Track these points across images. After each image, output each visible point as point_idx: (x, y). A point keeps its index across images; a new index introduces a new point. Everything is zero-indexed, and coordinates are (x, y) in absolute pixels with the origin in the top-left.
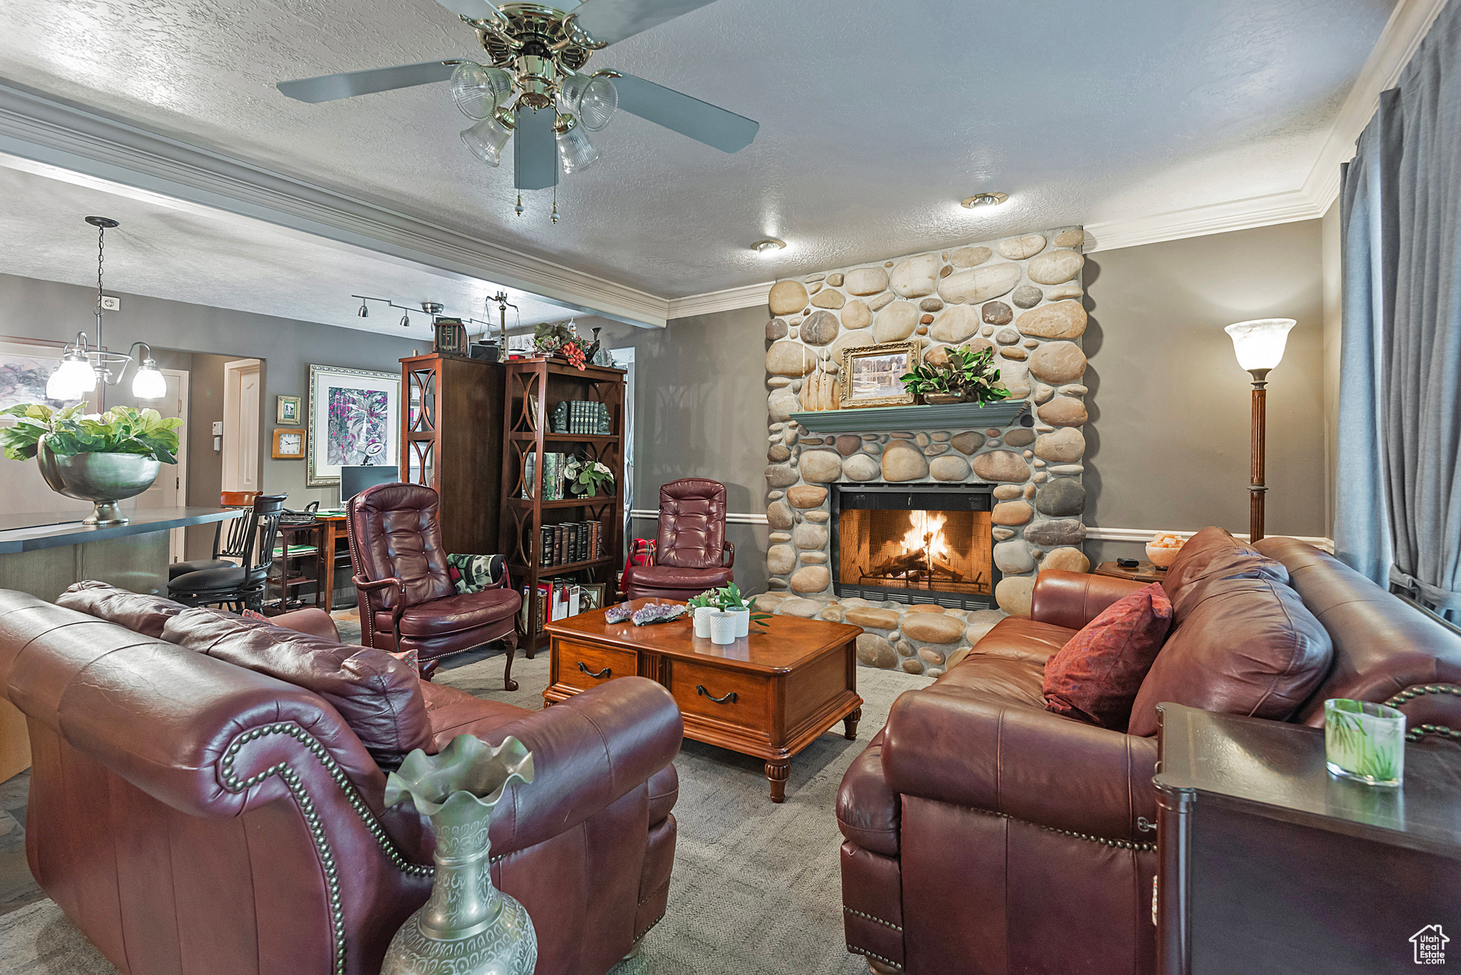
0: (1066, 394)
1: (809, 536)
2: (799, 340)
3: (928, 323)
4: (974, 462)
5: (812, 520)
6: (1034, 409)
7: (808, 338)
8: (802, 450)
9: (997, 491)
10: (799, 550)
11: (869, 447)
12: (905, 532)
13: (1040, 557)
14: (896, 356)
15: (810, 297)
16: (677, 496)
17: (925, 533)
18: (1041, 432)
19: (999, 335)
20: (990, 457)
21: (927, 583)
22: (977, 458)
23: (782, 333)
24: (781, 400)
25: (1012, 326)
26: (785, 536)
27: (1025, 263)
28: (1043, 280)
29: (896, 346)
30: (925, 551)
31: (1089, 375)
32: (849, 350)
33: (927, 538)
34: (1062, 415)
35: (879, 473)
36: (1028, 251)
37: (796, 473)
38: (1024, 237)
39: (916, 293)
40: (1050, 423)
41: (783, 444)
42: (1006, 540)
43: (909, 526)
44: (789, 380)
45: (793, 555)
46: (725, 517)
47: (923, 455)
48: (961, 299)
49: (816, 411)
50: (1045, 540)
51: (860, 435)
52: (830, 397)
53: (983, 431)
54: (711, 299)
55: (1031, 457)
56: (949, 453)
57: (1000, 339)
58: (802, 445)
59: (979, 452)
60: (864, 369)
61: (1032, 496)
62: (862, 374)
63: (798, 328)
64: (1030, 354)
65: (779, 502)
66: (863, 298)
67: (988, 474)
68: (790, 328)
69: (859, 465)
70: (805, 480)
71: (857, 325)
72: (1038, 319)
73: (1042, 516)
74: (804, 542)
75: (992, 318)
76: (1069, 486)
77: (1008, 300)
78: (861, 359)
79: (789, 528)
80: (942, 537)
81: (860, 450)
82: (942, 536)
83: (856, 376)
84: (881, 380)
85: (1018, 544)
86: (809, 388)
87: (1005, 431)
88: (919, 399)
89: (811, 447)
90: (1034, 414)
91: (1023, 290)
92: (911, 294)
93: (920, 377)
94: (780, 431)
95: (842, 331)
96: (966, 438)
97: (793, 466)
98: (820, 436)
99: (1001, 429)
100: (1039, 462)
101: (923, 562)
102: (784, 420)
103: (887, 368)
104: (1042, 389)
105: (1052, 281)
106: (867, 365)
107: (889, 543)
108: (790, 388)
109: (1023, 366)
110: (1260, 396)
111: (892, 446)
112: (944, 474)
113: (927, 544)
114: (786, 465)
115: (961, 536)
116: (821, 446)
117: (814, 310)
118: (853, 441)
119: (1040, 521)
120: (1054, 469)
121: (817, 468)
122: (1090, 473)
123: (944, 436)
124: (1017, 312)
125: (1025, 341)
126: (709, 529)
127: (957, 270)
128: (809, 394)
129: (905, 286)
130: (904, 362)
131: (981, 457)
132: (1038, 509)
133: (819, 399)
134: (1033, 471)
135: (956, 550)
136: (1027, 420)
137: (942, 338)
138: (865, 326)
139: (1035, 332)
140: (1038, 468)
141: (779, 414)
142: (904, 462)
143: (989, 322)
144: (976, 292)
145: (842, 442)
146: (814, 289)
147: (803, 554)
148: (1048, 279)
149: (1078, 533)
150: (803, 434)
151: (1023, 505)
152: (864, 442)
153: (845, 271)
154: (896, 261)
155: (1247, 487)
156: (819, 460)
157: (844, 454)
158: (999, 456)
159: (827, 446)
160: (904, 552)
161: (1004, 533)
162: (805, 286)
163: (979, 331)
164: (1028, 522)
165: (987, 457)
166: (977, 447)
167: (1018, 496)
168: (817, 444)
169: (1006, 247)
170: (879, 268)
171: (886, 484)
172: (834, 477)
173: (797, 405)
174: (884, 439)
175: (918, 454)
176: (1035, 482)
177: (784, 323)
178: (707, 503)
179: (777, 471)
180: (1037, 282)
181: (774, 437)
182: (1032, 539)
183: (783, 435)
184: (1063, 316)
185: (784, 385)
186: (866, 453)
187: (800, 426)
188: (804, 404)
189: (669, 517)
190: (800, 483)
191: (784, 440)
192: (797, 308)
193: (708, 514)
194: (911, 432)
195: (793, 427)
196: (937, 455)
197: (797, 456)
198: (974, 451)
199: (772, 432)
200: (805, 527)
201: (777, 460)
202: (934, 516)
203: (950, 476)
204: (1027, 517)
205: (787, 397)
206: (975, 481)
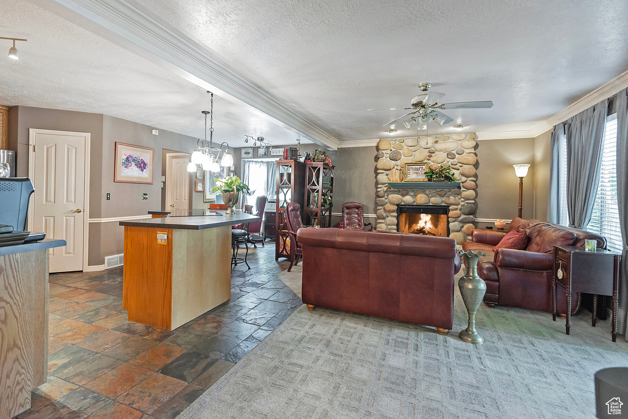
0: (470, 180)
1: (392, 221)
2: (388, 159)
3: (431, 157)
4: (443, 199)
5: (392, 216)
6: (461, 184)
7: (392, 159)
8: (389, 194)
9: (450, 208)
11: (412, 194)
13: (463, 227)
14: (421, 166)
15: (392, 145)
16: (348, 208)
17: (425, 221)
18: (463, 191)
19: (452, 162)
20: (449, 198)
22: (445, 198)
23: (383, 156)
24: (382, 178)
25: (455, 160)
26: (383, 221)
27: (460, 142)
29: (421, 163)
30: (425, 227)
31: (476, 176)
32: (407, 163)
33: (426, 223)
34: (470, 186)
35: (414, 202)
36: (461, 139)
37: (387, 201)
38: (460, 135)
39: (428, 148)
40: (466, 189)
41: (382, 192)
42: (453, 222)
43: (420, 219)
44: (384, 171)
45: (386, 227)
46: (363, 215)
47: (428, 197)
48: (441, 151)
49: (395, 182)
50: (464, 222)
51: (408, 190)
52: (399, 178)
53: (446, 190)
54: (356, 142)
55: (460, 198)
56: (436, 196)
58: (389, 192)
59: (445, 196)
60: (411, 170)
61: (461, 209)
63: (388, 154)
64: (460, 168)
65: (381, 210)
66: (410, 147)
67: (448, 203)
68: (385, 155)
69: (408, 199)
70: (390, 203)
71: (408, 156)
72: (464, 158)
73: (463, 215)
74: (390, 223)
75: (450, 157)
76: (471, 207)
77: (454, 152)
78: (410, 166)
79: (384, 218)
80: (430, 222)
81: (408, 195)
83: (408, 171)
84: (417, 173)
85: (456, 223)
86: (392, 174)
87: (453, 190)
88: (429, 180)
89: (392, 193)
90: (461, 185)
91: (459, 150)
92: (426, 148)
93: (431, 174)
94: (381, 187)
95: (403, 157)
96: (442, 192)
97: (386, 199)
98: (395, 190)
100: (463, 200)
101: (424, 230)
102: (383, 184)
103: (418, 170)
104: (464, 179)
105: (467, 148)
106: (412, 168)
107: (414, 224)
108: (385, 174)
109: (459, 171)
110: (521, 184)
111: (419, 194)
112: (435, 202)
113: (426, 225)
114: (383, 199)
115: (435, 222)
116: (395, 193)
117: (393, 149)
118: (406, 192)
119: (463, 217)
120: (467, 202)
121: (395, 200)
122: (476, 204)
123: (435, 191)
124: (457, 156)
125: (459, 164)
126: (358, 219)
127: (440, 142)
128: (392, 177)
129: (425, 145)
130: (424, 168)
132: (462, 213)
133: (395, 177)
134: (461, 202)
135: (434, 226)
136: (459, 187)
137: (435, 162)
138: (410, 156)
139: (462, 162)
140: (463, 201)
141: (382, 182)
142: (423, 199)
143: (449, 158)
144: (446, 149)
145: (403, 192)
146: (394, 143)
147: (389, 227)
148: (466, 147)
149: (473, 220)
150: (389, 189)
151: (458, 212)
152: (409, 192)
153: (404, 138)
154: (421, 137)
155: (517, 208)
156: (395, 197)
157: (403, 195)
158: (452, 197)
159: (397, 193)
160: (419, 227)
161: (453, 220)
162: (391, 142)
163: (446, 161)
164: (460, 217)
165: (448, 198)
166: (445, 195)
167: (456, 209)
168: (394, 192)
169: (455, 137)
170: (416, 139)
171: (416, 205)
172: (400, 203)
173: (387, 180)
174: (416, 191)
175: (427, 196)
176: (462, 205)
177: (383, 153)
178: (357, 210)
179: (379, 200)
180: (463, 147)
181: (378, 190)
182: (460, 222)
183: (382, 189)
184: (470, 158)
185: (383, 173)
186: (410, 195)
187: (388, 186)
188: (390, 179)
189: (345, 215)
190: (388, 204)
191: (382, 191)
192: (388, 148)
193: (358, 214)
194: (425, 190)
195: (386, 186)
196: (432, 197)
197: (387, 196)
198: (444, 196)
199: (378, 188)
200: (390, 218)
201: (380, 197)
202: (428, 215)
203: (437, 203)
204: (459, 215)
205: (384, 177)
206: (444, 205)
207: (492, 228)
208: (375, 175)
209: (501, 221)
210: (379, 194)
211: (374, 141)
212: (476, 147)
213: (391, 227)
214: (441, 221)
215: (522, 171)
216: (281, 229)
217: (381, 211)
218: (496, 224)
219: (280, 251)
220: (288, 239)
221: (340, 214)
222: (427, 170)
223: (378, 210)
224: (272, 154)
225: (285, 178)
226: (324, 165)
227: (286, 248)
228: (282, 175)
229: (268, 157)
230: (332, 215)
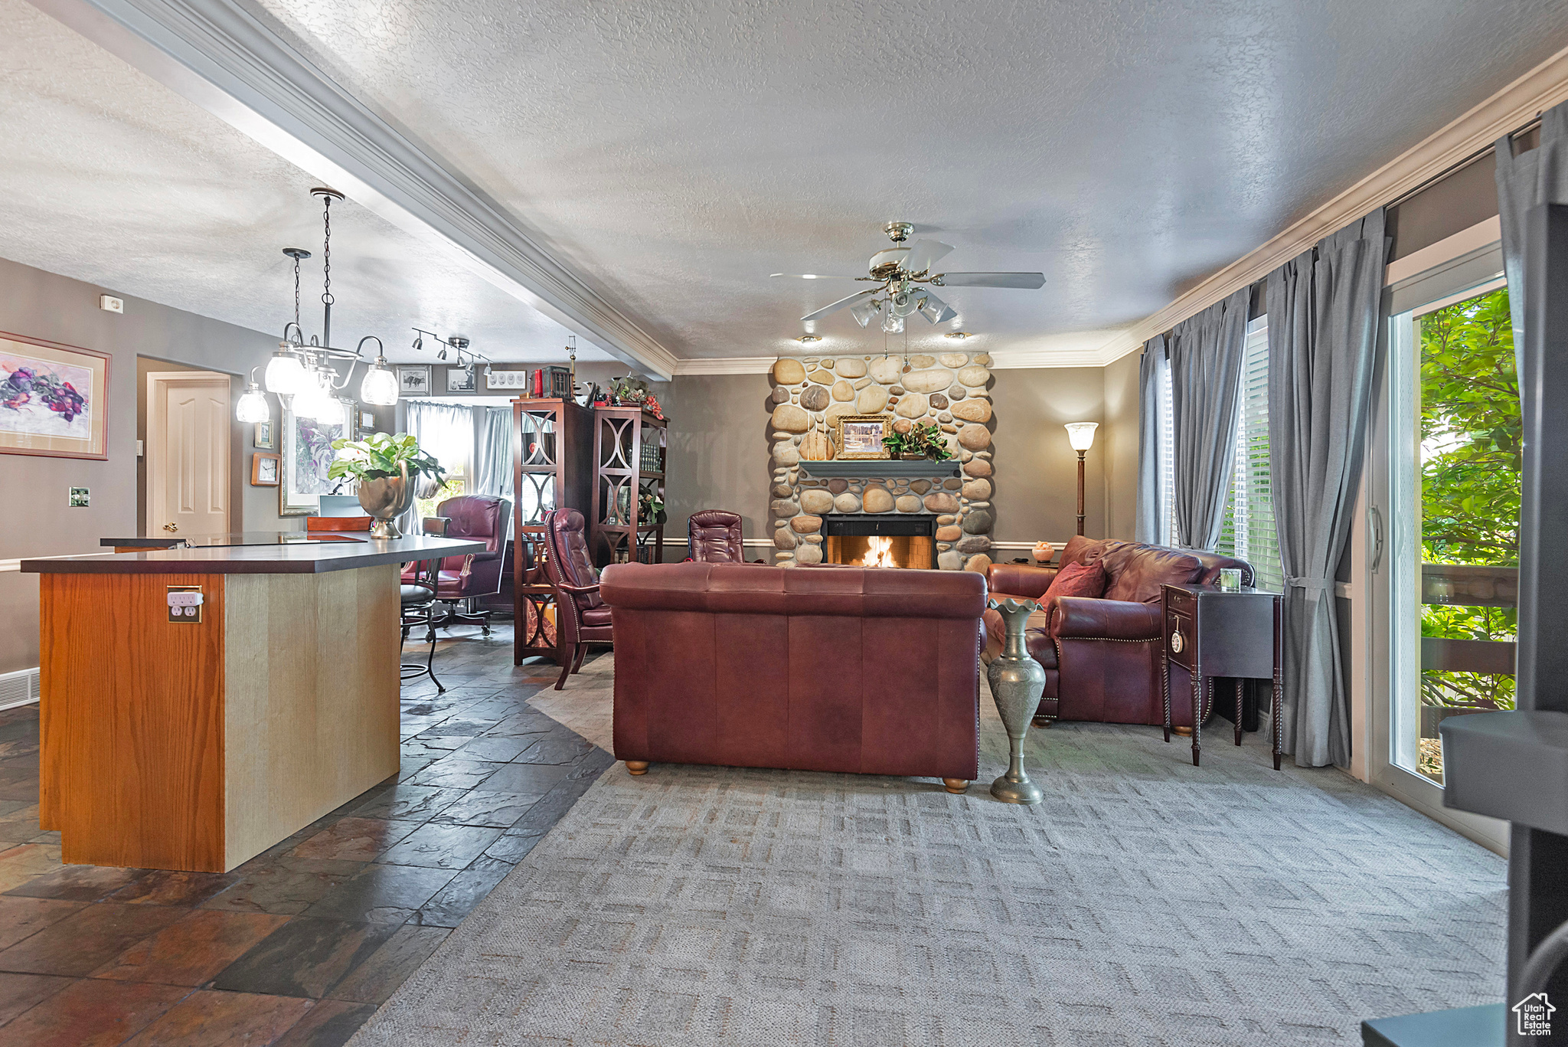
0: (980, 458)
1: (811, 554)
2: (799, 405)
3: (895, 403)
4: (924, 500)
5: (811, 542)
6: (961, 466)
7: (808, 405)
8: (803, 489)
9: (939, 519)
11: (855, 489)
12: (865, 552)
13: (966, 561)
14: (875, 424)
15: (807, 374)
16: (704, 524)
18: (966, 481)
19: (941, 415)
20: (937, 496)
22: (927, 497)
23: (786, 398)
24: (787, 450)
25: (947, 411)
26: (790, 555)
27: (956, 371)
28: (968, 384)
29: (875, 417)
31: (990, 448)
32: (842, 417)
33: (880, 556)
34: (979, 471)
35: (860, 508)
36: (959, 364)
37: (798, 506)
38: (957, 354)
39: (888, 381)
40: (971, 476)
41: (786, 484)
42: (945, 551)
43: (868, 548)
44: (791, 436)
46: (742, 542)
47: (892, 494)
48: (917, 389)
49: (816, 461)
50: (968, 550)
51: (846, 479)
52: (825, 450)
53: (930, 479)
54: (719, 363)
55: (960, 497)
56: (908, 493)
57: (941, 419)
58: (802, 486)
59: (928, 493)
60: (852, 432)
61: (961, 522)
62: (851, 435)
63: (799, 395)
64: (959, 430)
65: (784, 529)
66: (848, 380)
67: (935, 508)
68: (791, 396)
69: (847, 501)
70: (806, 512)
71: (845, 399)
72: (965, 408)
73: (967, 534)
74: (806, 558)
75: (936, 404)
76: (983, 515)
77: (945, 393)
78: (849, 424)
79: (792, 548)
81: (847, 490)
82: (890, 554)
83: (846, 436)
84: (865, 440)
85: (953, 553)
86: (807, 442)
87: (944, 479)
88: (894, 457)
89: (809, 487)
90: (961, 470)
91: (956, 388)
92: (883, 382)
93: (897, 443)
94: (784, 474)
95: (832, 402)
96: (921, 484)
97: (795, 501)
98: (816, 479)
99: (941, 478)
100: (966, 501)
102: (787, 465)
103: (869, 432)
104: (966, 454)
105: (973, 385)
106: (855, 429)
107: (854, 561)
108: (791, 441)
109: (955, 438)
110: (1082, 464)
111: (871, 488)
112: (907, 507)
113: (880, 561)
114: (790, 501)
115: (902, 554)
116: (817, 487)
117: (811, 384)
118: (843, 484)
119: (966, 538)
120: (974, 505)
121: (817, 503)
122: (991, 509)
123: (906, 482)
124: (951, 402)
125: (956, 422)
126: (731, 551)
127: (913, 369)
128: (809, 447)
129: (881, 376)
130: (880, 429)
131: (931, 496)
132: (965, 530)
133: (817, 450)
134: (961, 506)
135: (899, 564)
136: (957, 473)
137: (904, 414)
138: (850, 401)
139: (963, 416)
140: (965, 504)
141: (784, 461)
142: (880, 499)
143: (934, 407)
144: (927, 386)
145: (836, 484)
146: (812, 368)
148: (970, 384)
149: (988, 545)
150: (802, 477)
151: (956, 527)
152: (850, 485)
153: (836, 358)
154: (873, 357)
155: (1075, 516)
156: (817, 497)
157: (836, 492)
158: (942, 495)
159: (821, 487)
161: (945, 546)
162: (803, 364)
163: (928, 412)
164: (959, 539)
165: (934, 497)
166: (927, 490)
167: (952, 522)
168: (813, 485)
169: (945, 359)
170: (860, 360)
171: (864, 515)
172: (828, 509)
173: (798, 455)
174: (864, 482)
175: (889, 494)
176: (963, 513)
177: (786, 391)
178: (727, 530)
179: (781, 505)
180: (963, 384)
181: (777, 479)
182: (961, 550)
183: (787, 477)
184: (979, 408)
185: (787, 439)
186: (851, 492)
187: (800, 471)
188: (804, 454)
189: (698, 542)
190: (801, 514)
191: (787, 481)
192: (798, 381)
193: (729, 539)
194: (885, 478)
195: (795, 471)
196: (901, 495)
197: (799, 494)
198: (925, 492)
199: (776, 475)
200: (805, 547)
201: (782, 497)
202: (885, 539)
203: (910, 509)
204: (958, 536)
205: (790, 448)
206: (925, 513)
207: (1027, 560)
208: (768, 444)
209: (1044, 546)
210: (780, 489)
211: (765, 362)
212: (990, 384)
214: (917, 550)
215: (1082, 437)
216: (529, 579)
217: (785, 531)
218: (1035, 551)
219: (528, 641)
220: (550, 606)
221: (684, 541)
222: (889, 434)
223: (778, 527)
224: (490, 386)
225: (538, 445)
226: (644, 416)
227: (546, 629)
228: (528, 439)
229: (477, 393)
230: (664, 543)
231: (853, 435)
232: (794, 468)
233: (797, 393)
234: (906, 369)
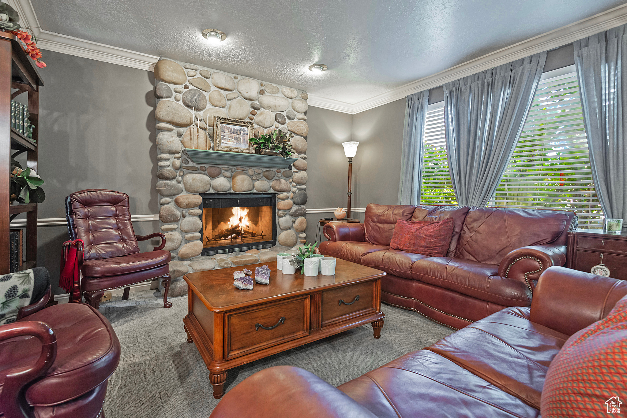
0: (302, 158)
1: (194, 224)
2: (181, 103)
3: (254, 115)
4: (272, 183)
5: (193, 215)
6: (293, 162)
7: (190, 104)
8: (185, 173)
9: (279, 196)
10: (184, 234)
11: (228, 174)
12: (230, 217)
13: (294, 222)
14: (242, 128)
15: (188, 78)
16: (86, 203)
17: (239, 217)
18: (295, 172)
20: (280, 181)
21: (241, 239)
22: (274, 182)
23: (168, 94)
24: (171, 139)
25: (285, 126)
26: (175, 226)
27: (290, 100)
28: (297, 111)
29: (242, 122)
30: (240, 225)
32: (217, 118)
33: (240, 219)
34: (303, 166)
35: (230, 189)
36: (292, 95)
37: (181, 187)
38: (292, 89)
39: (251, 98)
40: (296, 169)
41: (170, 168)
42: (283, 216)
43: (232, 215)
44: (174, 127)
45: (180, 237)
47: (252, 179)
48: (269, 108)
49: (194, 149)
50: (296, 215)
51: (220, 166)
52: (205, 143)
53: (275, 170)
55: (291, 182)
56: (262, 179)
57: (282, 130)
58: (184, 170)
60: (227, 131)
61: (292, 198)
62: (226, 133)
63: (181, 94)
64: (291, 139)
65: (169, 205)
66: (221, 91)
67: (279, 189)
68: (174, 94)
69: (221, 183)
70: (188, 191)
71: (219, 105)
72: (296, 126)
73: (295, 205)
74: (190, 228)
75: (280, 120)
76: (302, 194)
77: (284, 114)
78: (224, 125)
79: (176, 220)
80: (247, 218)
81: (221, 175)
83: (222, 134)
84: (236, 139)
85: (288, 217)
86: (191, 135)
87: (283, 170)
88: (258, 152)
89: (191, 171)
90: (293, 165)
91: (290, 112)
92: (247, 97)
94: (169, 159)
95: (209, 106)
96: (270, 172)
97: (179, 182)
98: (196, 165)
99: (281, 170)
100: (295, 184)
101: (239, 230)
102: (171, 152)
103: (238, 133)
104: (295, 155)
105: (300, 112)
106: (228, 129)
107: (222, 223)
108: (174, 132)
111: (240, 173)
112: (261, 188)
113: (240, 222)
114: (174, 182)
115: (255, 217)
116: (198, 171)
117: (191, 87)
118: (218, 170)
119: (295, 208)
120: (299, 187)
121: (199, 184)
122: (306, 190)
123: (260, 171)
124: (288, 121)
125: (289, 133)
126: (119, 227)
127: (267, 93)
128: (191, 139)
129: (247, 92)
130: (247, 132)
131: (275, 181)
132: (294, 203)
133: (197, 141)
134: (292, 187)
135: (253, 223)
136: (290, 168)
137: (261, 124)
138: (223, 107)
139: (293, 131)
140: (294, 186)
141: (169, 148)
142: (246, 182)
143: (279, 122)
144: (276, 107)
145: (212, 170)
146: (192, 73)
147: (188, 236)
149: (304, 211)
150: (185, 163)
151: (289, 201)
152: (223, 171)
153: (213, 71)
154: (240, 77)
156: (197, 180)
157: (213, 176)
158: (283, 181)
159: (201, 172)
160: (230, 227)
161: (284, 213)
162: (184, 69)
163: (274, 125)
164: (291, 208)
165: (278, 181)
166: (274, 177)
167: (287, 198)
168: (194, 170)
170: (231, 77)
171: (233, 193)
172: (207, 189)
173: (181, 144)
174: (233, 170)
175: (250, 179)
176: (293, 192)
177: (169, 89)
178: (113, 209)
179: (166, 185)
180: (294, 110)
181: (162, 163)
182: (291, 215)
183: (170, 162)
184: (304, 127)
185: (170, 130)
186: (224, 176)
187: (182, 158)
188: (186, 144)
189: (81, 221)
190: (184, 193)
191: (171, 166)
192: (180, 82)
193: (116, 216)
194: (247, 168)
195: (178, 158)
196: (257, 180)
197: (182, 176)
198: (272, 178)
199: (161, 160)
200: (188, 219)
201: (168, 179)
202: (243, 209)
203: (264, 189)
204: (291, 206)
205: (174, 138)
206: (272, 192)
207: (333, 219)
208: (149, 133)
209: (342, 210)
210: (166, 172)
213: (192, 235)
214: (263, 215)
215: (351, 150)
217: (170, 207)
218: (336, 213)
222: (252, 136)
223: (163, 204)
230: (38, 224)
231: (227, 134)
232: (177, 155)
233: (180, 92)
234: (262, 92)
